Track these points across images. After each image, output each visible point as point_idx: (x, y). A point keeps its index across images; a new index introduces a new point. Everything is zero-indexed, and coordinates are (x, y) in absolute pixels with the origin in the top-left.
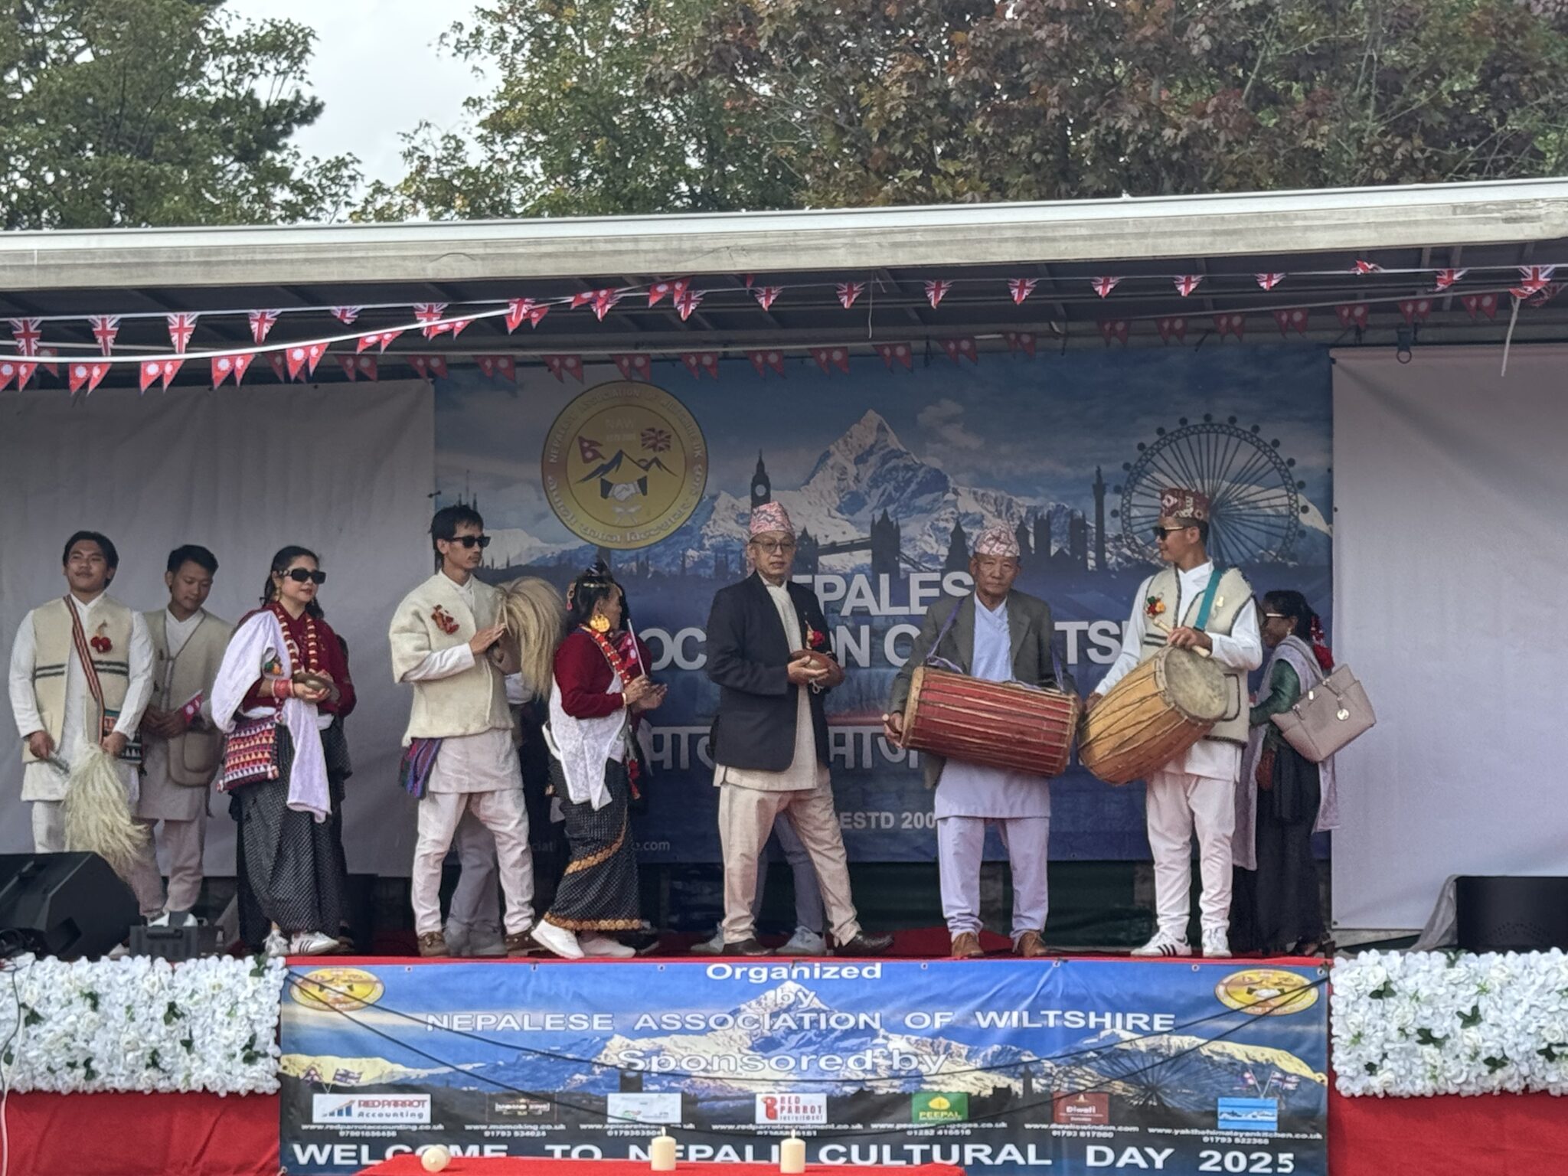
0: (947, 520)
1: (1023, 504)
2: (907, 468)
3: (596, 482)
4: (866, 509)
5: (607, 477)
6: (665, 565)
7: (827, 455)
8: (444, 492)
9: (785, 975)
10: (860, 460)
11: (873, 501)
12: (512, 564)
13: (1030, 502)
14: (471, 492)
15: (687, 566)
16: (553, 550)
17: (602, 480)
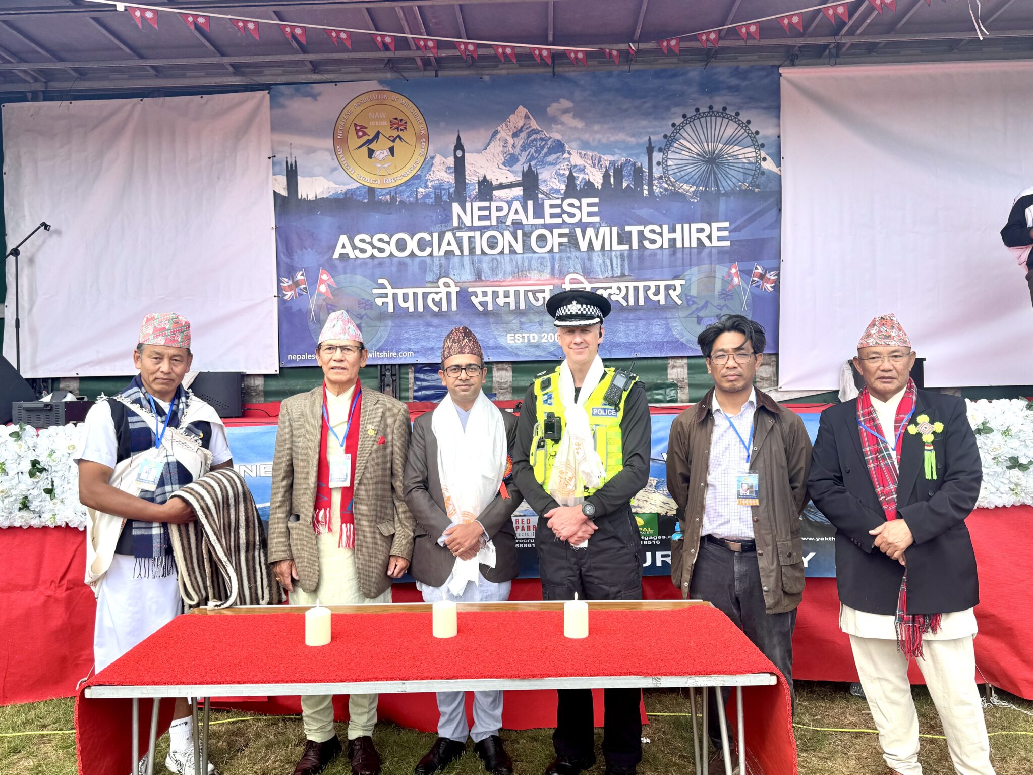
0: (565, 169)
1: (607, 159)
2: (542, 139)
3: (365, 149)
4: (519, 164)
5: (370, 146)
6: (405, 197)
7: (496, 132)
8: (277, 156)
10: (515, 135)
11: (523, 159)
12: (318, 197)
13: (611, 158)
14: (293, 156)
15: (419, 197)
16: (342, 189)
17: (369, 148)
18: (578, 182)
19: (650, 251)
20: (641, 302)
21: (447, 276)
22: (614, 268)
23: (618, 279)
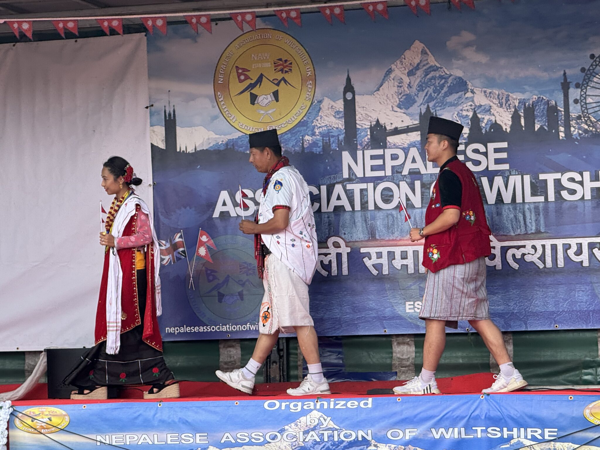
0: (467, 110)
1: (516, 98)
2: (441, 77)
3: (247, 94)
4: (416, 105)
5: (254, 91)
6: (291, 146)
7: (390, 71)
8: (155, 105)
9: (312, 407)
10: (411, 74)
11: (420, 100)
12: (198, 149)
13: (521, 96)
14: (172, 105)
15: (305, 146)
16: (222, 139)
17: (251, 93)
18: (483, 125)
19: (569, 204)
20: (561, 263)
21: (337, 235)
22: (528, 224)
23: (532, 236)
